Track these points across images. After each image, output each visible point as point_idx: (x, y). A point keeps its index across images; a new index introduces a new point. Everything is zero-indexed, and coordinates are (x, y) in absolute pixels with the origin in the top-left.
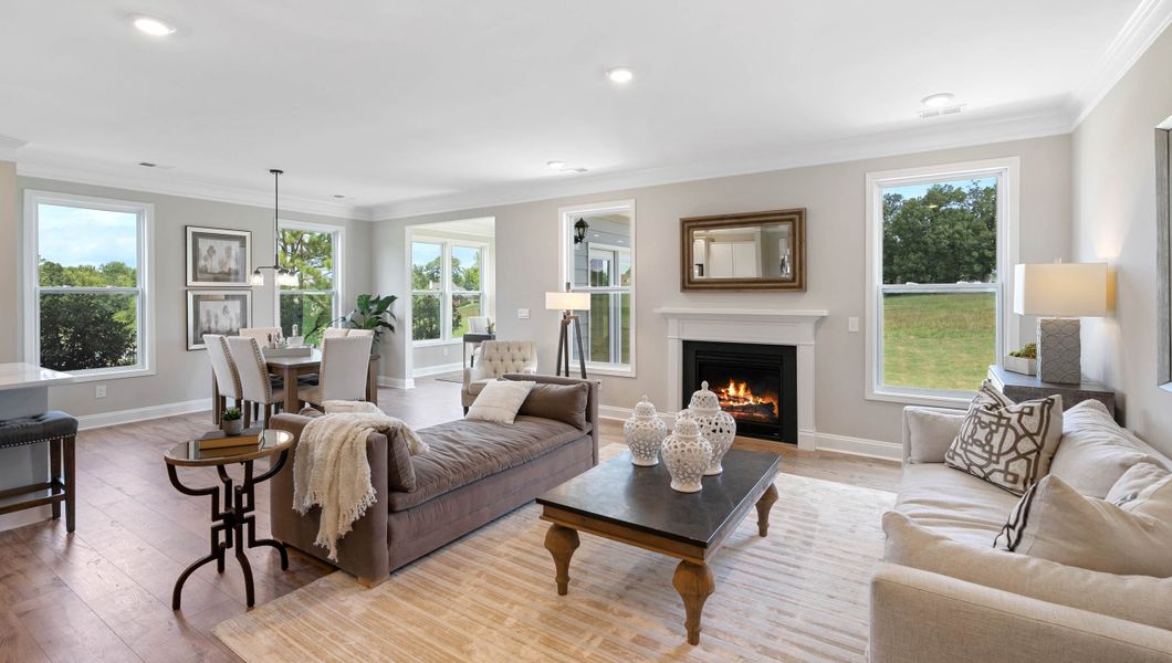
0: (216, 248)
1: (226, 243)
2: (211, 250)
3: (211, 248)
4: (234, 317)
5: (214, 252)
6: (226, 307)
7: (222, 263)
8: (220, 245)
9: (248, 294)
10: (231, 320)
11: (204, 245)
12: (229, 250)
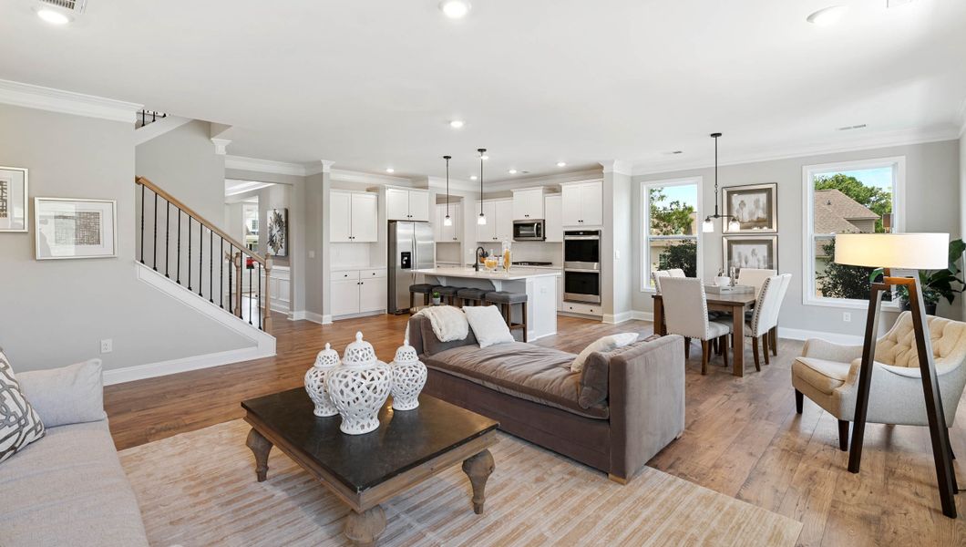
0: (746, 202)
1: (754, 197)
2: (742, 204)
3: (742, 202)
4: (761, 258)
5: (745, 205)
6: (754, 250)
7: (752, 214)
8: (749, 198)
9: (775, 239)
10: (759, 261)
11: (736, 199)
12: (757, 202)
